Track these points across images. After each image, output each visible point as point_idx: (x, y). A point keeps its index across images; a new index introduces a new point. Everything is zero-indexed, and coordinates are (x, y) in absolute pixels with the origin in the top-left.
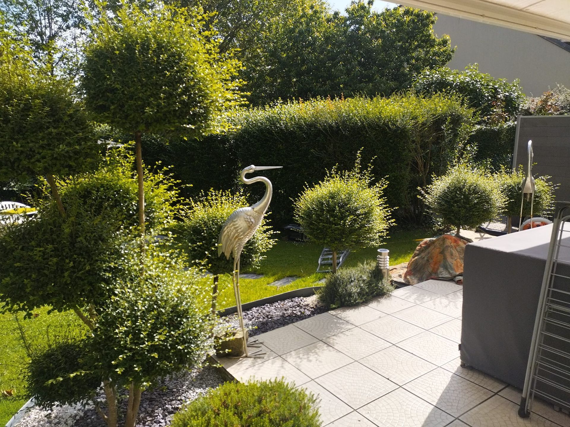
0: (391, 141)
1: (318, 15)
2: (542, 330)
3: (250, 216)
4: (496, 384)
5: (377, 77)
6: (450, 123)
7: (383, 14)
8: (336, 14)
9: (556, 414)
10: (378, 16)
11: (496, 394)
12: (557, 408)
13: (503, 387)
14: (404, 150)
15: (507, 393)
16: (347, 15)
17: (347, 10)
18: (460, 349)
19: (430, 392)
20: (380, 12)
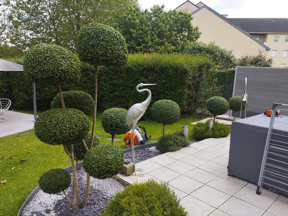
0: (180, 75)
1: (138, 10)
2: (266, 157)
3: (141, 107)
4: (244, 182)
5: (166, 43)
6: (206, 68)
7: (168, 13)
8: (146, 11)
9: (271, 192)
10: (166, 14)
11: (245, 186)
12: (270, 190)
13: (247, 183)
14: (186, 79)
15: (250, 185)
16: (151, 12)
17: (151, 10)
18: (228, 168)
19: (218, 186)
20: (167, 12)
